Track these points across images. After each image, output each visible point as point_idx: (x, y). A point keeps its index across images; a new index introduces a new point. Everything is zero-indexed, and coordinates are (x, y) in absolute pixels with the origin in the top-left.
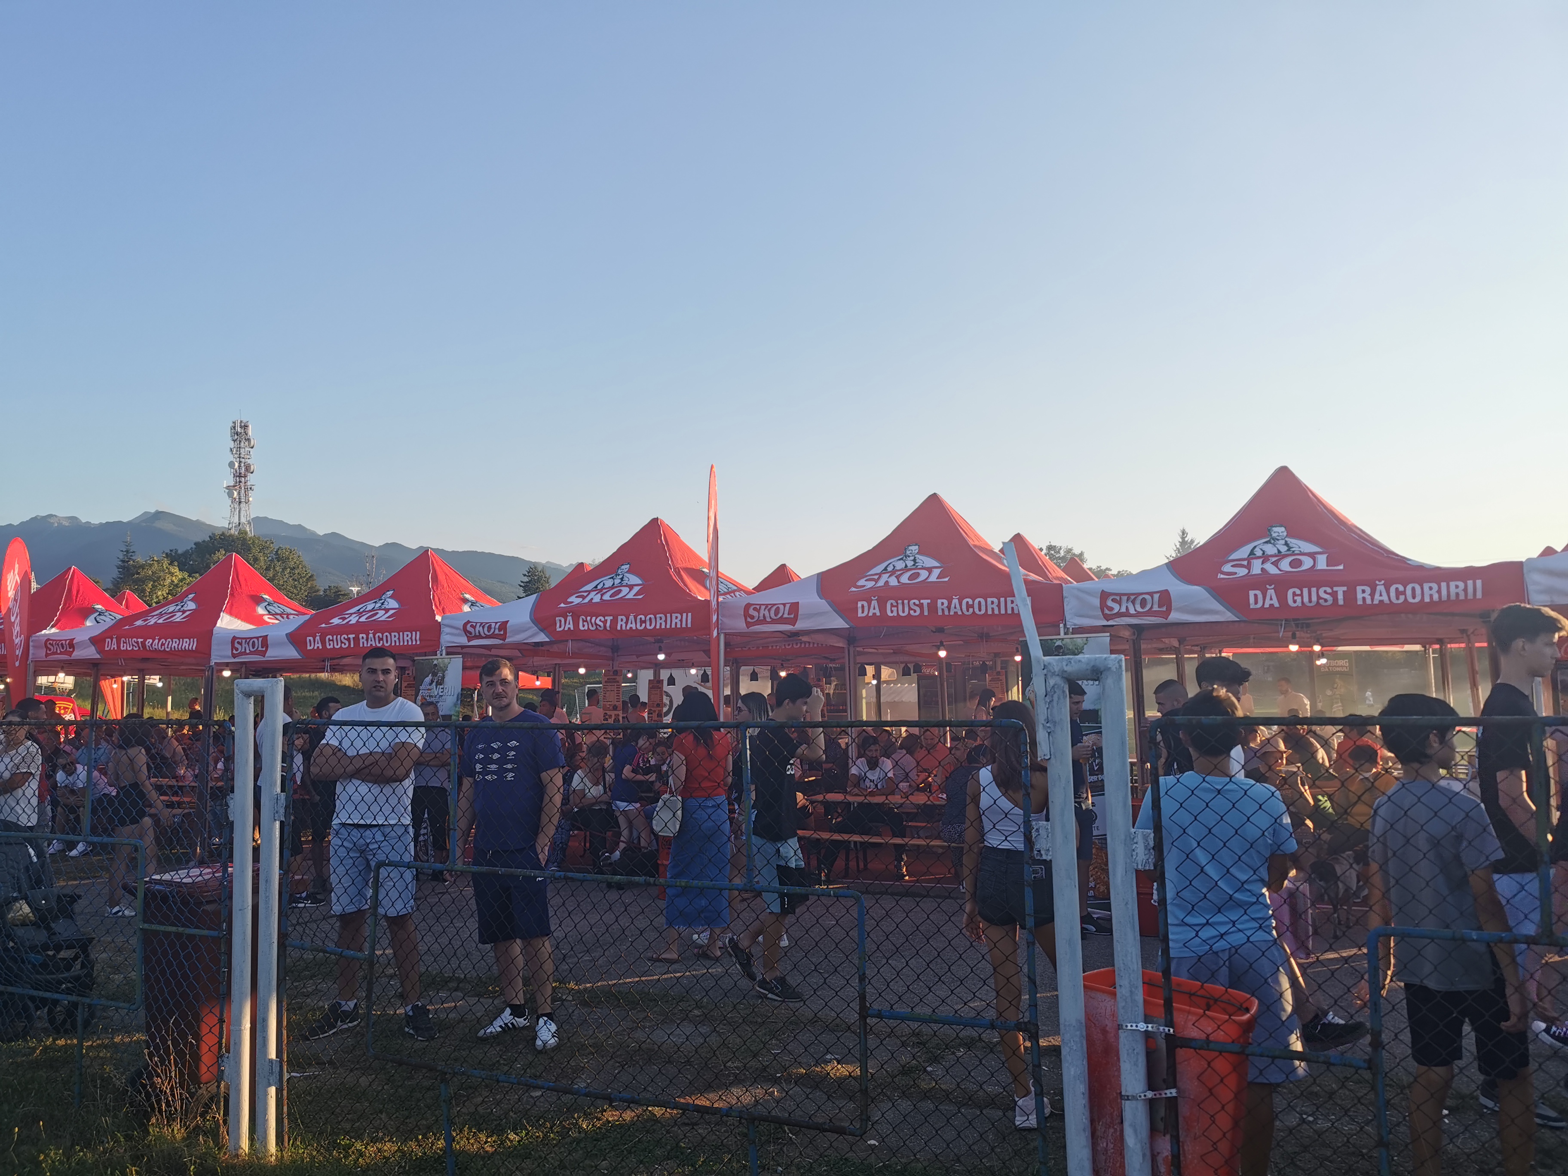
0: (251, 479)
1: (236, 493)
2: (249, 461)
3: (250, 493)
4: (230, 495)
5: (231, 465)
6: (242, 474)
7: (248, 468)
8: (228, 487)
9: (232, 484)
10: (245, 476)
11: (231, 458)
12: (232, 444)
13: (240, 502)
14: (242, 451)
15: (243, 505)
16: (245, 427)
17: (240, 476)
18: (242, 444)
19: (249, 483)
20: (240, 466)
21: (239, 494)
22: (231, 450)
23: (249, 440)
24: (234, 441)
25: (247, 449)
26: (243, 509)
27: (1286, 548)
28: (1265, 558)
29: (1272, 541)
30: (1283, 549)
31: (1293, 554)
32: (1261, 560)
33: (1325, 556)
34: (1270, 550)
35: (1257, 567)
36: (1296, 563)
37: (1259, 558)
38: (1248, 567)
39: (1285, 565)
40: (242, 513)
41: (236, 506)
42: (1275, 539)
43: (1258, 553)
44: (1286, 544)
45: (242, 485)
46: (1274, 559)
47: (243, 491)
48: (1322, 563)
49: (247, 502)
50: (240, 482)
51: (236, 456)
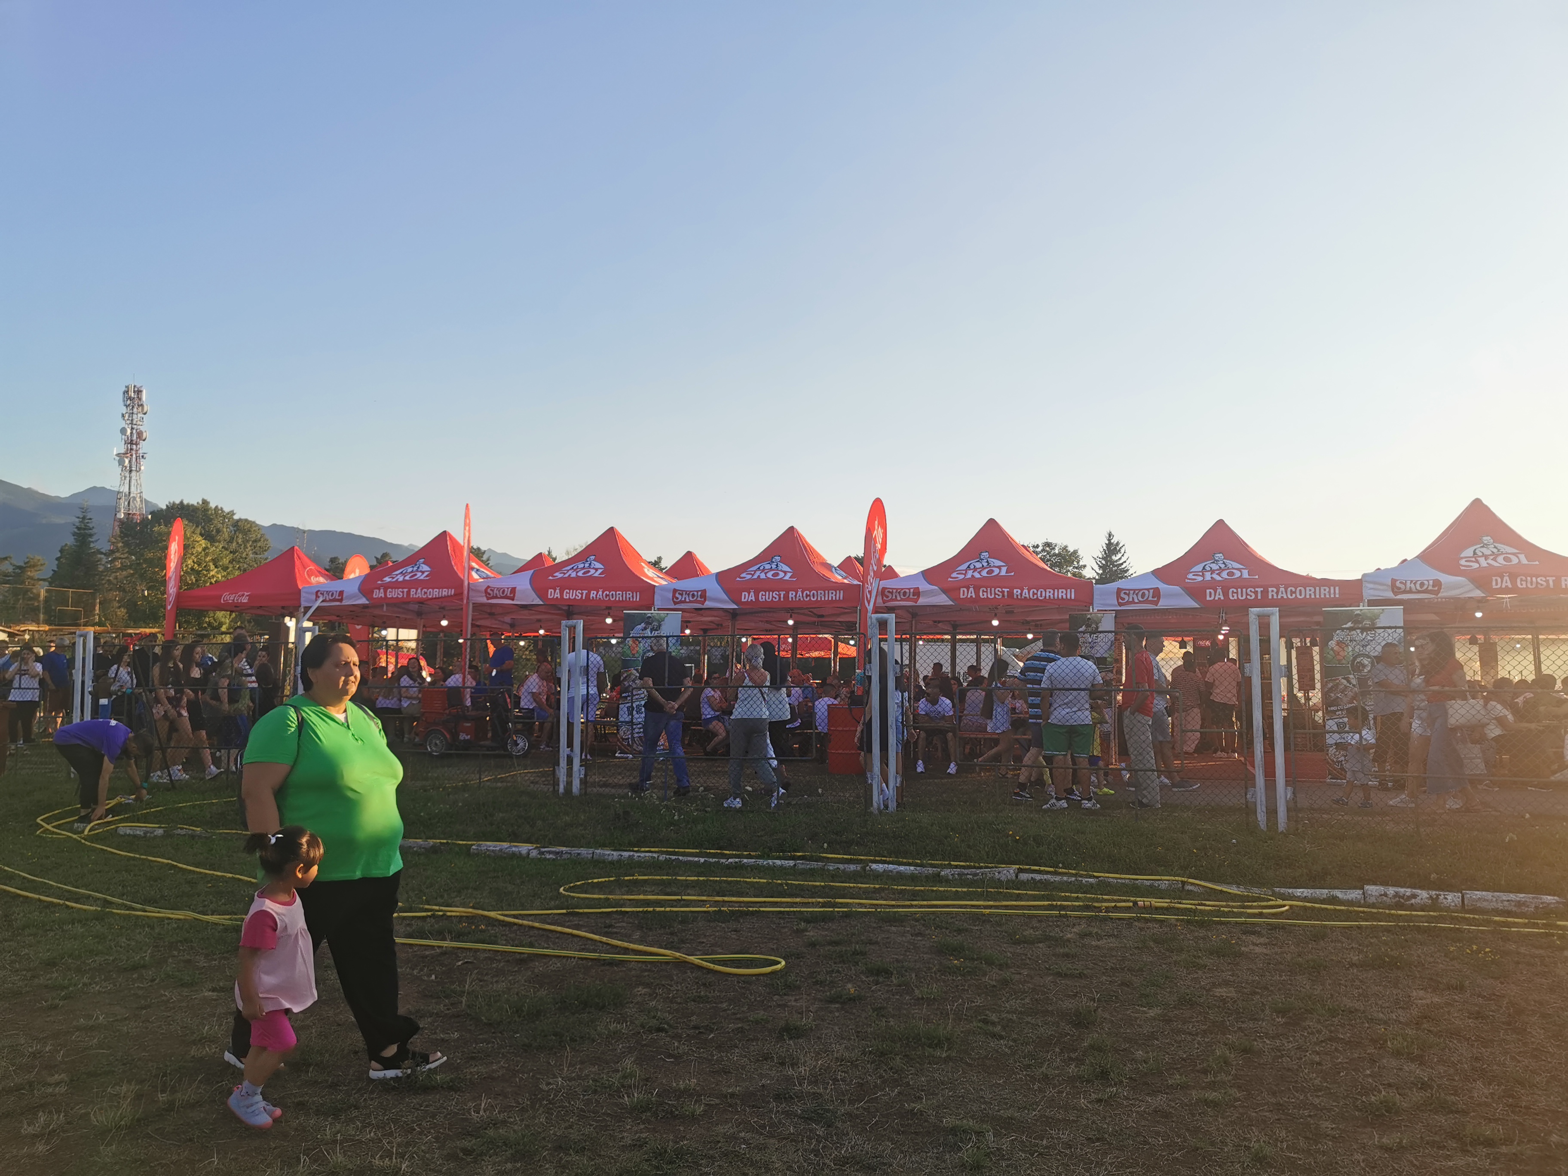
0: (143, 447)
1: (127, 461)
2: (142, 428)
3: (142, 461)
4: (121, 462)
5: (123, 431)
6: (133, 441)
7: (140, 435)
8: (118, 455)
9: (123, 451)
10: (136, 444)
11: (123, 424)
12: (124, 410)
13: (131, 471)
14: (135, 416)
15: (133, 474)
16: (139, 392)
17: (131, 443)
18: (135, 410)
19: (141, 451)
20: (131, 433)
21: (130, 462)
22: (123, 416)
23: (142, 405)
24: (127, 406)
25: (140, 415)
26: (134, 478)
27: (1224, 565)
28: (1212, 571)
29: (1215, 562)
30: (1223, 566)
31: (1228, 569)
32: (1210, 573)
33: (1247, 571)
34: (1215, 567)
35: (1208, 576)
36: (1231, 574)
37: (1209, 571)
38: (1203, 576)
39: (1224, 575)
40: (133, 482)
41: (127, 474)
42: (1217, 561)
43: (1208, 568)
44: (1224, 563)
45: (134, 452)
46: (1217, 572)
47: (134, 460)
48: (1246, 574)
49: (138, 470)
50: (131, 449)
51: (128, 422)
